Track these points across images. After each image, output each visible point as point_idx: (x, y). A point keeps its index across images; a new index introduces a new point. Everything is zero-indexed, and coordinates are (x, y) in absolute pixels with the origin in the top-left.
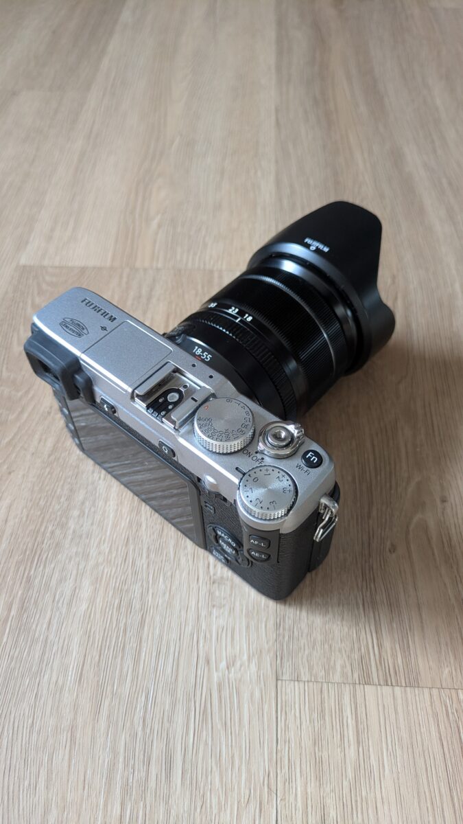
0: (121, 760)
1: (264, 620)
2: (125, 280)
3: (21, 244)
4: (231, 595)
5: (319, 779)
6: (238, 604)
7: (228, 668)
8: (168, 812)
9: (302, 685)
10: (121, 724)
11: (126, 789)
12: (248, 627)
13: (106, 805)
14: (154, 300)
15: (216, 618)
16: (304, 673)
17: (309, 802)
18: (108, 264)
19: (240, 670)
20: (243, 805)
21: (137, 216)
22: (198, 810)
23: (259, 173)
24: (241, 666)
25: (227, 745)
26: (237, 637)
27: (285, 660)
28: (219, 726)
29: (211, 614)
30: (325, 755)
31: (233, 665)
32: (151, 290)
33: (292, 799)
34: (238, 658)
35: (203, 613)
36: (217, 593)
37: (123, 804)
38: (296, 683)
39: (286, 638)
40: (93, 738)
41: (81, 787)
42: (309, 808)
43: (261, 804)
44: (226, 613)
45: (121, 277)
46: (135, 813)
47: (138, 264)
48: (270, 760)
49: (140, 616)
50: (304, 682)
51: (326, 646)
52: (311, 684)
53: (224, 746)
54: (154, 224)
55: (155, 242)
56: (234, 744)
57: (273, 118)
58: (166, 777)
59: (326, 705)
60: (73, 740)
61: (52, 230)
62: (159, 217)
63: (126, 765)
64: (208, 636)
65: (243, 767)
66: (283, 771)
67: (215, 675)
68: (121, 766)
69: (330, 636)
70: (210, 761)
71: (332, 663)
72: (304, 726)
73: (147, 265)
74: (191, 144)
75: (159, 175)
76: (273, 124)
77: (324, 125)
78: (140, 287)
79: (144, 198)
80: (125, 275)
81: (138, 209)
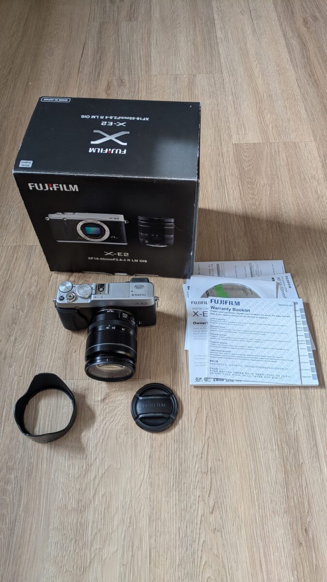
2: (269, 147)
3: (230, 137)
14: (280, 152)
18: (261, 142)
21: (263, 125)
23: (299, 107)
32: (279, 149)
45: (267, 146)
47: (271, 141)
54: (270, 126)
55: (273, 133)
57: (296, 83)
61: (238, 131)
62: (271, 124)
73: (274, 141)
74: (270, 96)
75: (264, 109)
76: (297, 86)
77: (316, 86)
78: (274, 148)
79: (263, 118)
80: (268, 145)
81: (263, 122)
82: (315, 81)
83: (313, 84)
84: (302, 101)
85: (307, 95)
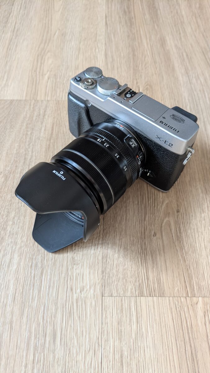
0: (33, 335)
1: (97, 269)
4: (82, 259)
5: (120, 339)
6: (85, 263)
7: (81, 292)
8: (54, 357)
9: (113, 298)
10: (33, 320)
11: (35, 348)
12: (90, 273)
13: (27, 356)
14: (46, 117)
15: (76, 270)
16: (114, 293)
17: (116, 349)
18: (24, 98)
19: (86, 292)
20: (87, 352)
21: (38, 73)
22: (67, 355)
23: (97, 50)
24: (86, 291)
25: (80, 327)
26: (85, 277)
27: (106, 287)
28: (77, 318)
29: (73, 268)
30: (123, 328)
31: (83, 291)
32: (45, 112)
33: (108, 348)
34: (85, 288)
35: (70, 267)
36: (76, 258)
37: (34, 355)
38: (111, 297)
39: (107, 277)
40: (21, 326)
41: (15, 348)
42: (116, 352)
43: (95, 351)
44: (80, 267)
45: (30, 105)
46: (40, 359)
47: (38, 98)
48: (99, 332)
49: (41, 270)
50: (114, 297)
51: (124, 280)
52: (117, 297)
53: (79, 327)
54: (46, 77)
55: (47, 86)
56: (83, 326)
57: (104, 20)
58: (53, 342)
59: (124, 306)
60: (11, 328)
62: (49, 73)
63: (35, 338)
64: (72, 278)
65: (87, 336)
66: (105, 337)
67: (75, 295)
68: (33, 338)
69: (126, 276)
70: (72, 333)
71: (127, 288)
72: (114, 316)
73: (43, 99)
74: (64, 35)
75: (48, 51)
76: (104, 24)
77: (129, 24)
78: (39, 110)
79: (41, 63)
80: (32, 104)
81: (38, 69)
82: (130, 19)
83: (126, 23)
84: (104, 42)
85: (114, 36)
